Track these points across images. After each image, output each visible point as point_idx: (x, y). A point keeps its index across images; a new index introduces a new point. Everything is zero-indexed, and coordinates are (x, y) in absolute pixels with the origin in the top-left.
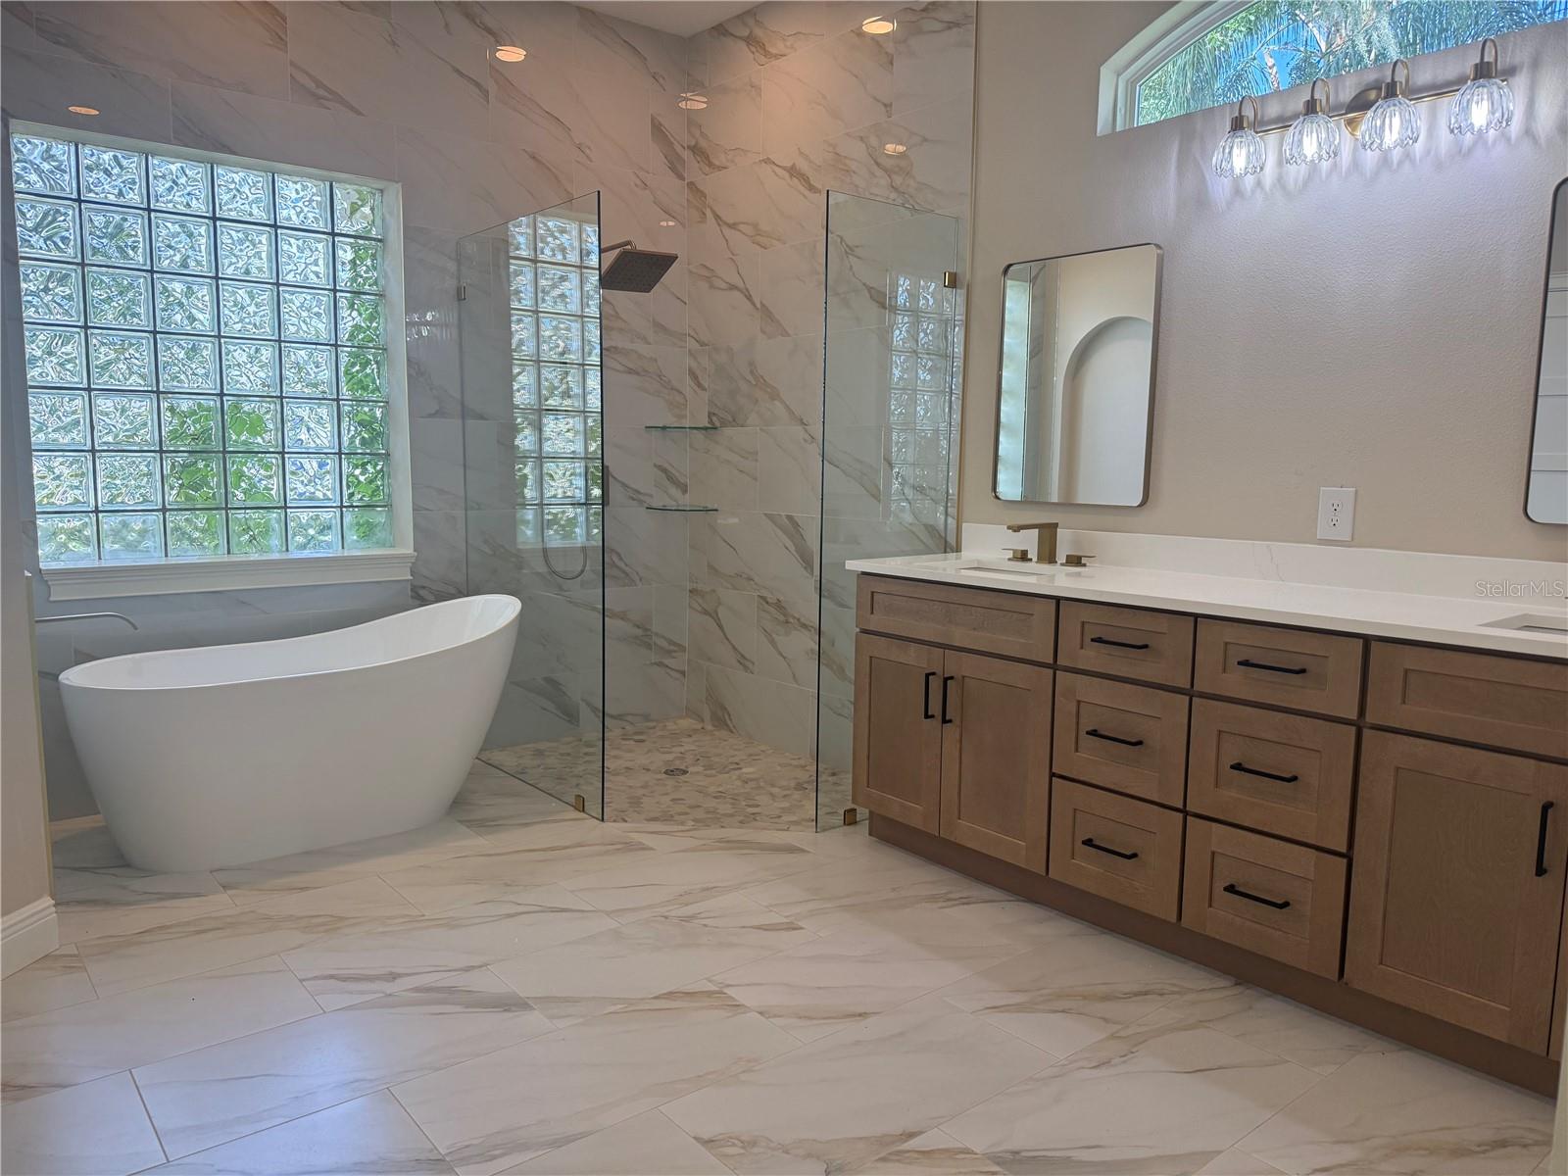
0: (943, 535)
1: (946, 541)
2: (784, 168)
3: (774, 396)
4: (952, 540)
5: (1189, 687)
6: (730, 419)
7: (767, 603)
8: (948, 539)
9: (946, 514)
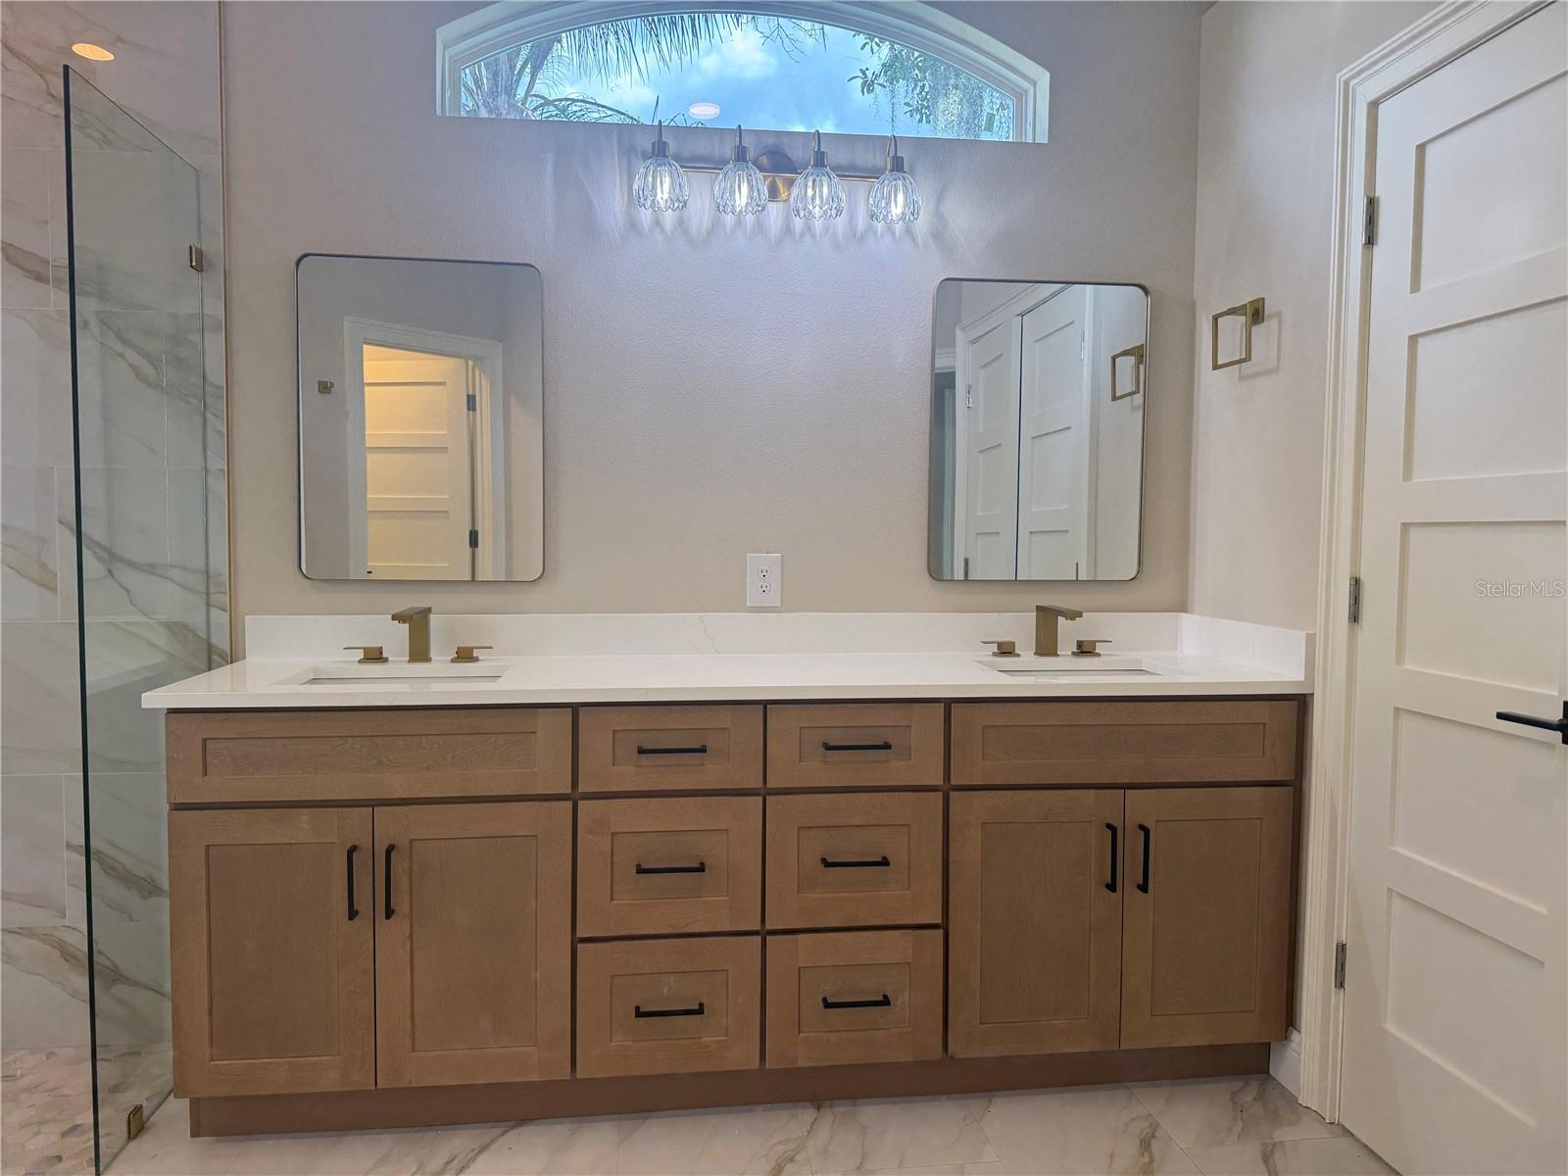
0: (204, 636)
1: (210, 646)
4: (221, 641)
5: (761, 785)
8: (213, 641)
9: (208, 605)
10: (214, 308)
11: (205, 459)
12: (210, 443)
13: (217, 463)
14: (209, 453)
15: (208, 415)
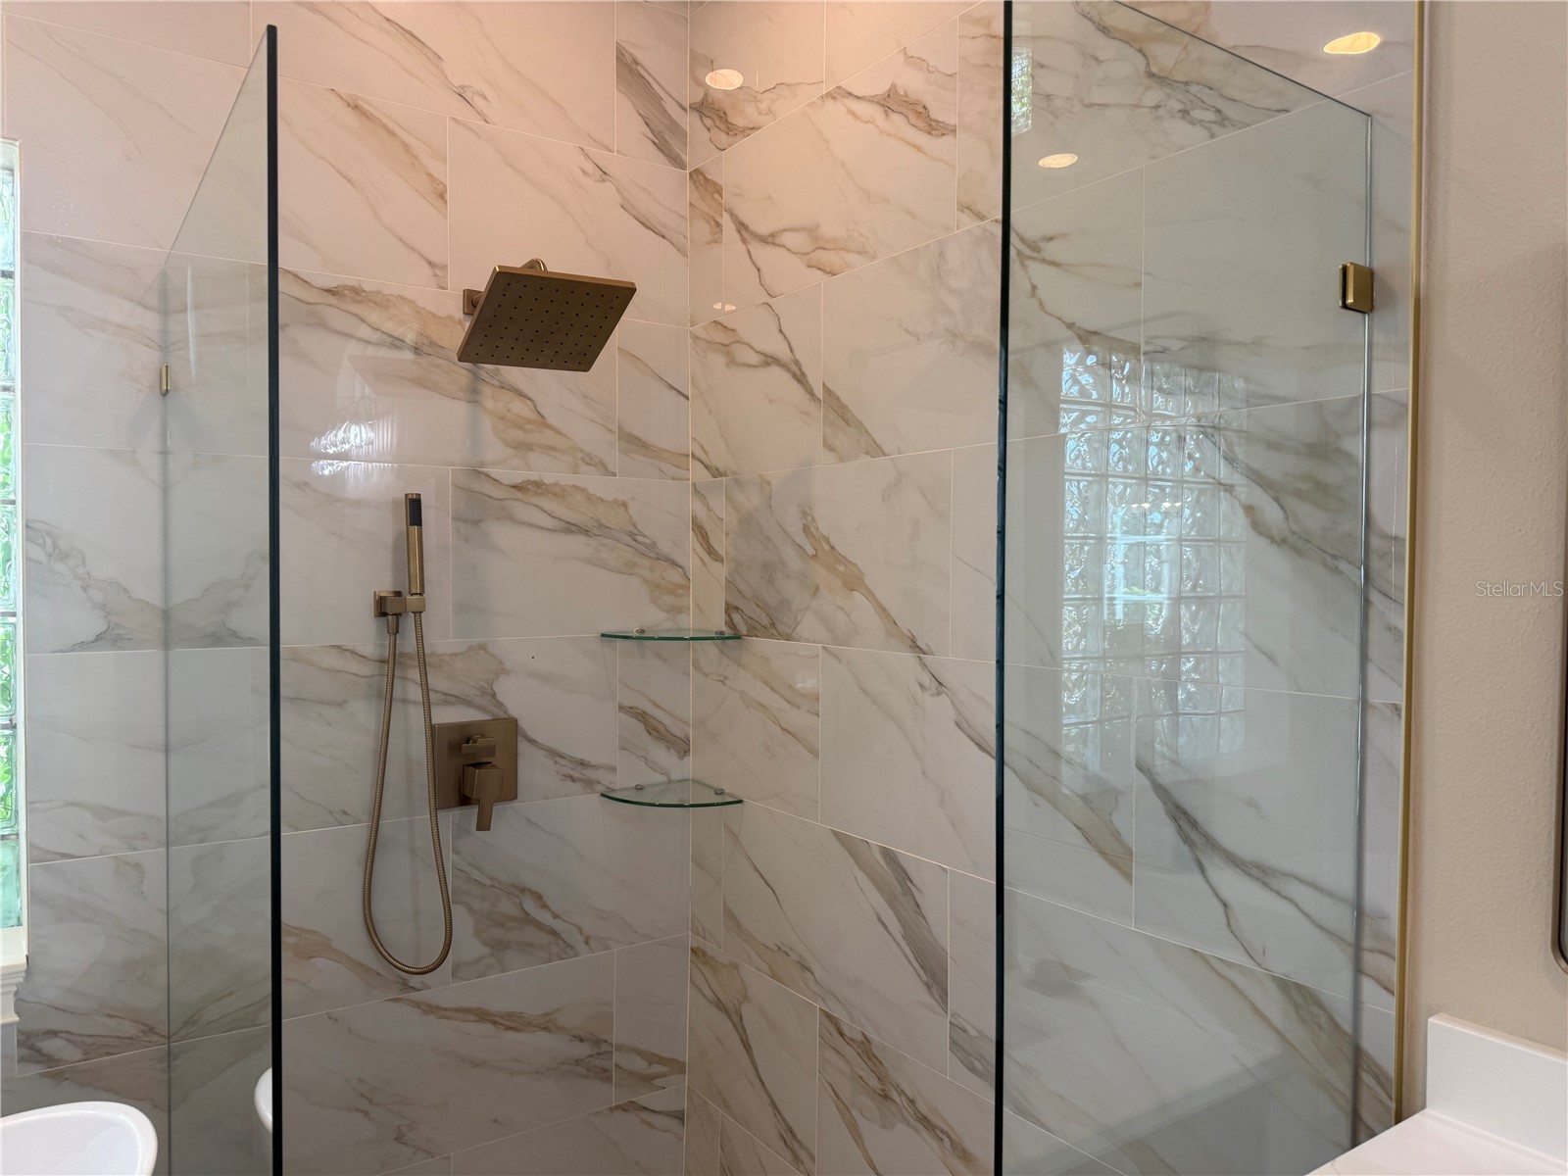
0: (1348, 1028)
1: (1358, 1052)
2: (871, 100)
3: (853, 581)
6: (765, 621)
7: (842, 1034)
8: (1367, 1044)
9: (1358, 970)
10: (1395, 380)
11: (1363, 681)
12: (1374, 652)
13: (1387, 691)
14: (1373, 672)
15: (1374, 596)
